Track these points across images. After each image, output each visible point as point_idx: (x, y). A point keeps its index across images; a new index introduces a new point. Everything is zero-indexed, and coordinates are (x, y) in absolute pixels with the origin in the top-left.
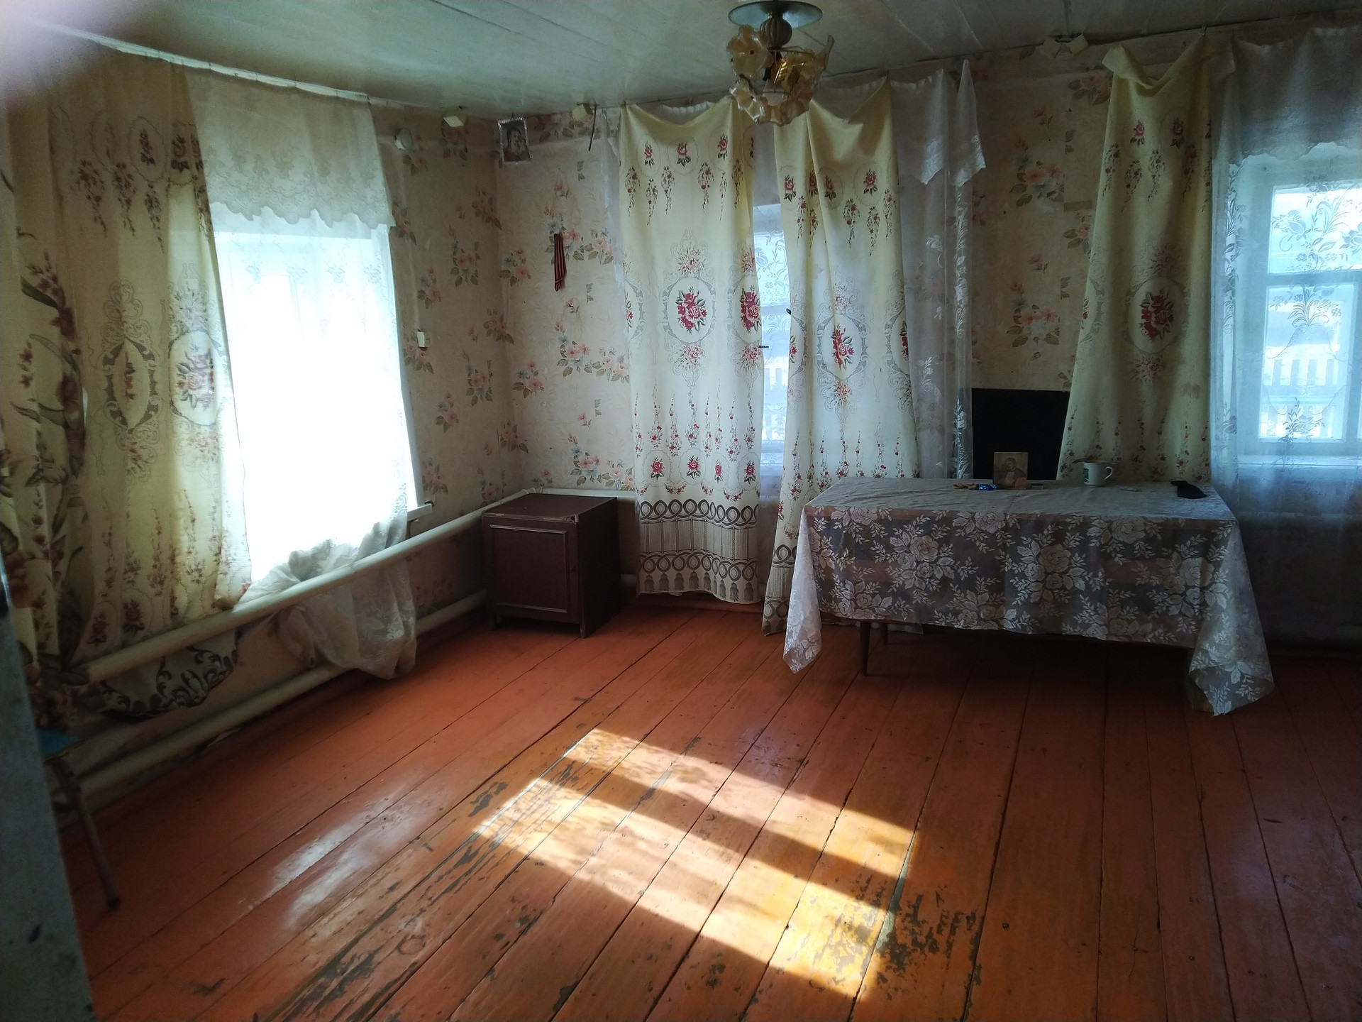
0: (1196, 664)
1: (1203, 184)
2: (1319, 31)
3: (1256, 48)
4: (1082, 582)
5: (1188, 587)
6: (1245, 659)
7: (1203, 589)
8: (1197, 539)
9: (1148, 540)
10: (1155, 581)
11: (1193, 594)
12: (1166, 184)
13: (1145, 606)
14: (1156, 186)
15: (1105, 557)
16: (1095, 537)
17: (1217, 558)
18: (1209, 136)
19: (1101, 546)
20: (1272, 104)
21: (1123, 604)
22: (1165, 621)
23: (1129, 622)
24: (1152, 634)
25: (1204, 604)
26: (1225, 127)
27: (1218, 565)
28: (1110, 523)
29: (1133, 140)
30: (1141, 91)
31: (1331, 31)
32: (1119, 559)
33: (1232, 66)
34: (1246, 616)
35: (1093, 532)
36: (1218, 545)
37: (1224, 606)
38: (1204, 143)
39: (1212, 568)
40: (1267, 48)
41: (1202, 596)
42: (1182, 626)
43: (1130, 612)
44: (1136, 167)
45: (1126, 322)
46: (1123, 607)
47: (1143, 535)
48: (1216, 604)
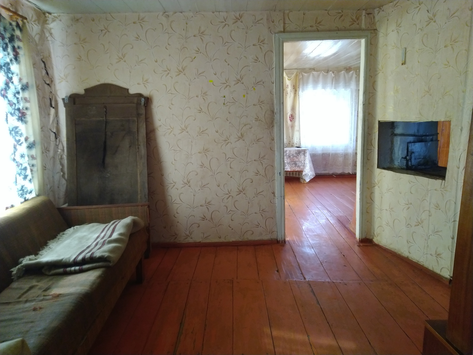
0: (304, 173)
1: (298, 96)
2: (313, 72)
3: (305, 74)
4: (286, 161)
5: (302, 161)
6: (311, 171)
7: (304, 161)
8: (303, 152)
9: (296, 153)
10: (297, 160)
11: (303, 162)
12: (292, 95)
13: (296, 164)
14: (291, 95)
15: (290, 157)
16: (288, 153)
17: (306, 155)
18: (298, 88)
19: (289, 155)
20: (307, 83)
21: (293, 164)
22: (299, 166)
23: (294, 167)
24: (297, 169)
25: (304, 163)
26: (301, 86)
27: (306, 156)
28: (290, 151)
29: (287, 88)
30: (288, 79)
31: (315, 72)
32: (291, 157)
33: (301, 76)
34: (311, 164)
35: (287, 152)
36: (306, 153)
37: (307, 163)
38: (298, 89)
39: (305, 157)
40: (306, 74)
41: (304, 162)
42: (301, 167)
43: (294, 165)
44: (287, 92)
45: (287, 119)
46: (292, 165)
47: (295, 152)
48: (306, 163)
